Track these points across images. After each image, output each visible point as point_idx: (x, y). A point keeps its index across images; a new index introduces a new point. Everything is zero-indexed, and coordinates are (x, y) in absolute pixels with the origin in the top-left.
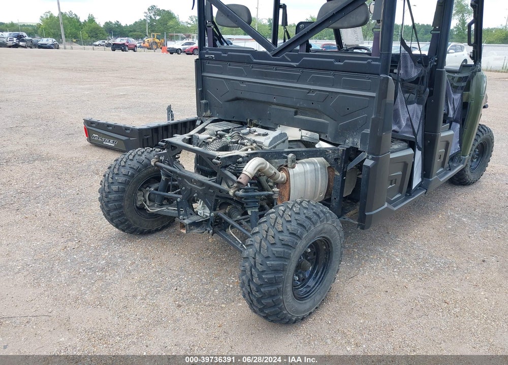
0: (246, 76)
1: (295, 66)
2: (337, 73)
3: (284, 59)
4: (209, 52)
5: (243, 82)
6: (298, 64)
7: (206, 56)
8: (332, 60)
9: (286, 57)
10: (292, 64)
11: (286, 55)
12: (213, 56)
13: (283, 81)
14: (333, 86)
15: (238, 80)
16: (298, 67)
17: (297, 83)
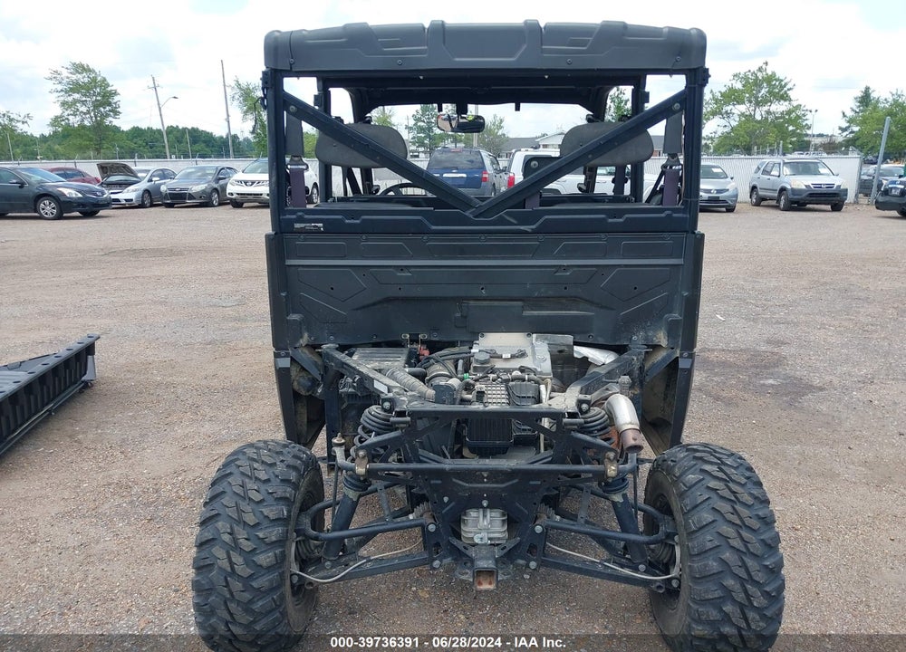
0: (412, 258)
1: (529, 230)
2: (611, 236)
3: (502, 221)
4: (306, 216)
5: (402, 268)
6: (534, 227)
7: (297, 226)
8: (603, 216)
9: (506, 216)
10: (522, 228)
11: (506, 213)
12: (321, 225)
13: (503, 258)
14: (604, 257)
15: (391, 266)
16: (534, 232)
17: (532, 258)
